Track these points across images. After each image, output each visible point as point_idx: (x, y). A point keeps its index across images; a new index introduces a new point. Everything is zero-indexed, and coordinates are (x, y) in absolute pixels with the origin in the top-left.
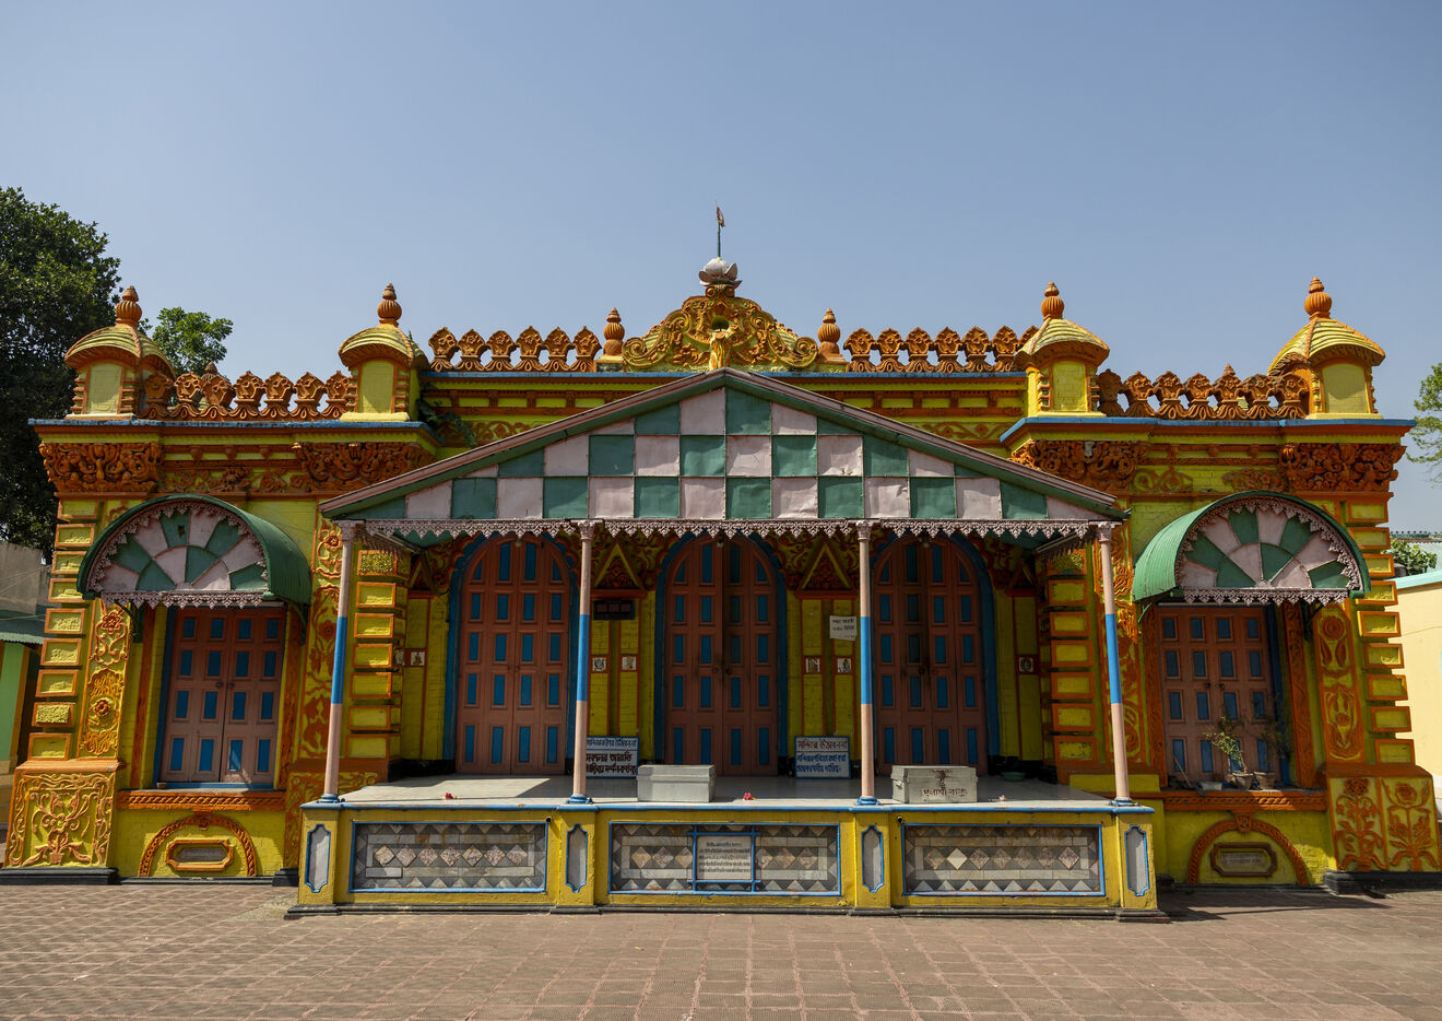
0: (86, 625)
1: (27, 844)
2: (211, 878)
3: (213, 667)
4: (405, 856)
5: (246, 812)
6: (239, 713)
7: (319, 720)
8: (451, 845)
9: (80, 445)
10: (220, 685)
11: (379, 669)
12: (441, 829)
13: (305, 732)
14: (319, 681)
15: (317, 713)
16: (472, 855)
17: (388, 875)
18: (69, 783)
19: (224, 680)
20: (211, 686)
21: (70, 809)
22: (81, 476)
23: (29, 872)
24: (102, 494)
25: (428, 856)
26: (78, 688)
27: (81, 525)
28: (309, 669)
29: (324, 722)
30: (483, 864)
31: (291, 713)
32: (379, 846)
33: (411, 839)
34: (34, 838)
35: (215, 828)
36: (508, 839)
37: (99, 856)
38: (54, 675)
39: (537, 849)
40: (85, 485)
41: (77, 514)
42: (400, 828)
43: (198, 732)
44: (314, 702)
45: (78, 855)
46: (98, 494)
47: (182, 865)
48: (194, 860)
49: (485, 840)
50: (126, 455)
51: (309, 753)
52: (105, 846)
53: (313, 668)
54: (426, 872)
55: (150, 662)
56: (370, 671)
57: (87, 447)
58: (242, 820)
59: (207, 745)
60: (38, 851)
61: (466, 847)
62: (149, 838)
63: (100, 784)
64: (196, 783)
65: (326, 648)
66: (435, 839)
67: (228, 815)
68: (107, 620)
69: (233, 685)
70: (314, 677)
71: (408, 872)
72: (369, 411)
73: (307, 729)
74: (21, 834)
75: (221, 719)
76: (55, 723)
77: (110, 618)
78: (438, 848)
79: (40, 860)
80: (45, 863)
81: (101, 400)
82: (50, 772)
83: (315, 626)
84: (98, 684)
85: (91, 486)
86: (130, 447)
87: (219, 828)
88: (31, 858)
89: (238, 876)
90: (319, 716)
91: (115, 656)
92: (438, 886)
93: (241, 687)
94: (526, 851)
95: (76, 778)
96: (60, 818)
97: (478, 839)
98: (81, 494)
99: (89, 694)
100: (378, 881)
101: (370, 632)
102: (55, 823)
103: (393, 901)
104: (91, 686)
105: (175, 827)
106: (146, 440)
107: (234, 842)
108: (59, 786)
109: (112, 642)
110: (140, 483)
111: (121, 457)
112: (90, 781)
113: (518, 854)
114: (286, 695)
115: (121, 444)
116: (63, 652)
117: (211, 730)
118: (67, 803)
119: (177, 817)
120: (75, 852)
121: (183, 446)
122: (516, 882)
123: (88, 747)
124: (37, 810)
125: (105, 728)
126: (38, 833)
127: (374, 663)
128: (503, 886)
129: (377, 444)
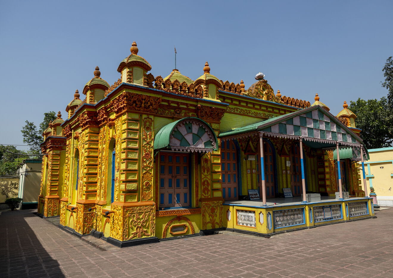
0: (139, 156)
1: (129, 232)
2: (183, 236)
3: (170, 172)
4: (281, 219)
5: (190, 215)
6: (178, 186)
7: (206, 187)
8: (289, 215)
9: (137, 94)
10: (173, 177)
11: (219, 172)
12: (286, 211)
13: (203, 190)
14: (205, 175)
15: (205, 184)
16: (292, 217)
17: (279, 224)
18: (141, 210)
19: (174, 175)
20: (170, 177)
21: (142, 218)
22: (136, 104)
23: (131, 241)
24: (141, 112)
25: (285, 218)
26: (139, 177)
27: (135, 122)
28: (202, 172)
29: (207, 187)
30: (294, 219)
31: (197, 184)
32: (277, 217)
33: (282, 214)
34: (131, 230)
35: (182, 221)
36: (297, 212)
37: (152, 233)
38: (130, 173)
39: (302, 214)
40: (137, 108)
41: (133, 118)
42: (280, 212)
43: (168, 192)
44: (204, 182)
45: (146, 234)
46: (140, 112)
47: (174, 233)
48: (176, 231)
49: (294, 213)
50: (152, 100)
51: (204, 196)
52: (154, 230)
53: (203, 172)
54: (285, 222)
55: (158, 169)
56: (216, 172)
57: (139, 95)
58: (189, 217)
59: (170, 195)
60: (133, 234)
61: (291, 215)
62: (164, 226)
63: (151, 209)
64: (169, 208)
65: (206, 166)
66: (286, 214)
67: (185, 216)
68: (146, 155)
69: (176, 177)
70: (203, 174)
71: (282, 223)
72: (211, 98)
73: (203, 189)
74: (127, 229)
75: (173, 187)
76: (133, 190)
77: (147, 154)
78: (287, 216)
79: (134, 237)
80: (135, 238)
81: (137, 79)
82: (135, 206)
83: (203, 159)
84: (145, 176)
85: (139, 109)
86: (153, 98)
87: (184, 221)
88: (130, 236)
89: (189, 234)
90: (206, 186)
91: (149, 167)
92: (288, 225)
93: (178, 177)
94: (300, 215)
95: (143, 208)
96: (139, 222)
97: (292, 213)
98: (134, 111)
99: (142, 180)
100: (277, 226)
101: (215, 161)
102: (138, 224)
103: (282, 230)
104: (143, 177)
105: (172, 221)
106: (159, 96)
107: (187, 224)
108: (138, 211)
109: (148, 162)
110: (154, 110)
111: (150, 101)
112: (148, 209)
113: (299, 215)
114: (195, 180)
115: (150, 96)
116: (132, 165)
117: (171, 191)
118: (141, 217)
119: (172, 218)
120: (145, 233)
121: (166, 100)
122: (300, 222)
123: (144, 198)
124: (131, 220)
125: (148, 191)
126: (132, 228)
127: (216, 170)
128: (298, 224)
129: (217, 108)
